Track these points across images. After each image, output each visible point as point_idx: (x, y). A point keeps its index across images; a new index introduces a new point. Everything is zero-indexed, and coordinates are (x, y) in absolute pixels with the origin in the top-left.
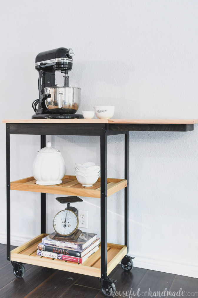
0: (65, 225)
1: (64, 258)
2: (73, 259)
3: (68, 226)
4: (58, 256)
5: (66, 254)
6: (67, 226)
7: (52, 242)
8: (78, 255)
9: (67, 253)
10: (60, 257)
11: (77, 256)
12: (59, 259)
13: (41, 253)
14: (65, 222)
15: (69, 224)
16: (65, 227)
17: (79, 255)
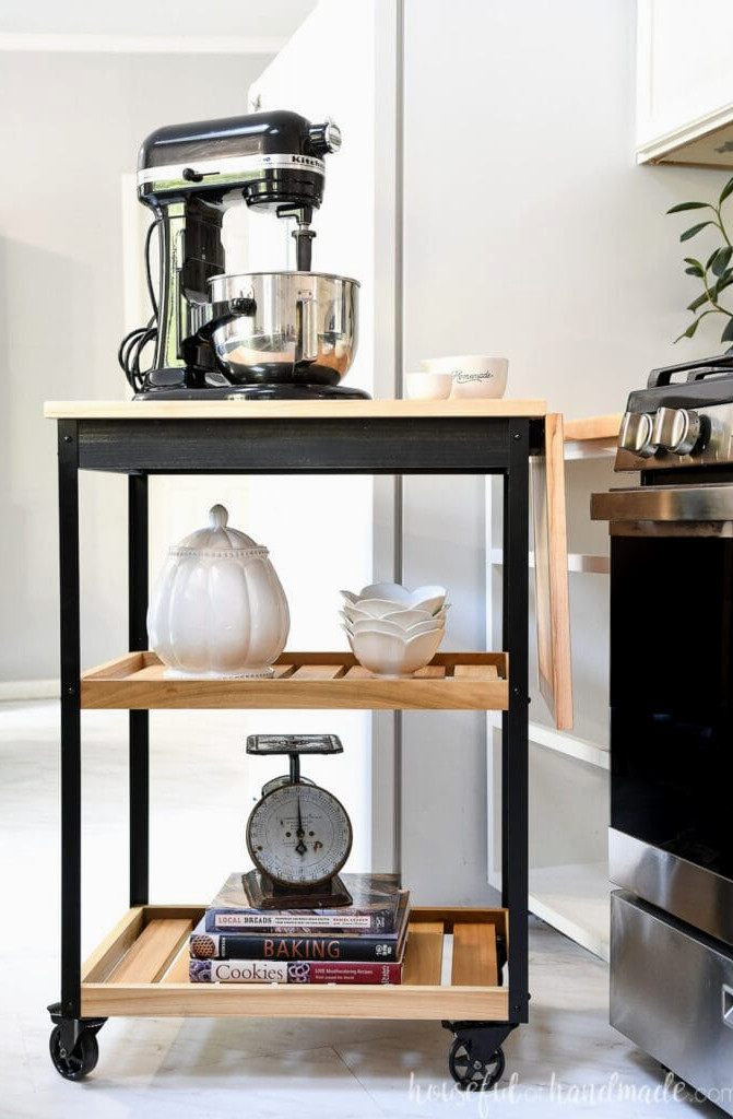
0: (301, 843)
1: (320, 974)
2: (359, 971)
3: (315, 848)
4: (293, 971)
5: (327, 958)
6: (310, 848)
7: (253, 916)
8: (385, 953)
9: (334, 953)
10: (300, 971)
11: (382, 958)
12: (298, 980)
13: (208, 968)
14: (300, 832)
15: (315, 839)
16: (301, 853)
17: (389, 951)
